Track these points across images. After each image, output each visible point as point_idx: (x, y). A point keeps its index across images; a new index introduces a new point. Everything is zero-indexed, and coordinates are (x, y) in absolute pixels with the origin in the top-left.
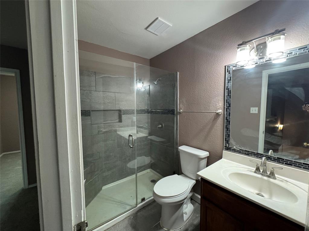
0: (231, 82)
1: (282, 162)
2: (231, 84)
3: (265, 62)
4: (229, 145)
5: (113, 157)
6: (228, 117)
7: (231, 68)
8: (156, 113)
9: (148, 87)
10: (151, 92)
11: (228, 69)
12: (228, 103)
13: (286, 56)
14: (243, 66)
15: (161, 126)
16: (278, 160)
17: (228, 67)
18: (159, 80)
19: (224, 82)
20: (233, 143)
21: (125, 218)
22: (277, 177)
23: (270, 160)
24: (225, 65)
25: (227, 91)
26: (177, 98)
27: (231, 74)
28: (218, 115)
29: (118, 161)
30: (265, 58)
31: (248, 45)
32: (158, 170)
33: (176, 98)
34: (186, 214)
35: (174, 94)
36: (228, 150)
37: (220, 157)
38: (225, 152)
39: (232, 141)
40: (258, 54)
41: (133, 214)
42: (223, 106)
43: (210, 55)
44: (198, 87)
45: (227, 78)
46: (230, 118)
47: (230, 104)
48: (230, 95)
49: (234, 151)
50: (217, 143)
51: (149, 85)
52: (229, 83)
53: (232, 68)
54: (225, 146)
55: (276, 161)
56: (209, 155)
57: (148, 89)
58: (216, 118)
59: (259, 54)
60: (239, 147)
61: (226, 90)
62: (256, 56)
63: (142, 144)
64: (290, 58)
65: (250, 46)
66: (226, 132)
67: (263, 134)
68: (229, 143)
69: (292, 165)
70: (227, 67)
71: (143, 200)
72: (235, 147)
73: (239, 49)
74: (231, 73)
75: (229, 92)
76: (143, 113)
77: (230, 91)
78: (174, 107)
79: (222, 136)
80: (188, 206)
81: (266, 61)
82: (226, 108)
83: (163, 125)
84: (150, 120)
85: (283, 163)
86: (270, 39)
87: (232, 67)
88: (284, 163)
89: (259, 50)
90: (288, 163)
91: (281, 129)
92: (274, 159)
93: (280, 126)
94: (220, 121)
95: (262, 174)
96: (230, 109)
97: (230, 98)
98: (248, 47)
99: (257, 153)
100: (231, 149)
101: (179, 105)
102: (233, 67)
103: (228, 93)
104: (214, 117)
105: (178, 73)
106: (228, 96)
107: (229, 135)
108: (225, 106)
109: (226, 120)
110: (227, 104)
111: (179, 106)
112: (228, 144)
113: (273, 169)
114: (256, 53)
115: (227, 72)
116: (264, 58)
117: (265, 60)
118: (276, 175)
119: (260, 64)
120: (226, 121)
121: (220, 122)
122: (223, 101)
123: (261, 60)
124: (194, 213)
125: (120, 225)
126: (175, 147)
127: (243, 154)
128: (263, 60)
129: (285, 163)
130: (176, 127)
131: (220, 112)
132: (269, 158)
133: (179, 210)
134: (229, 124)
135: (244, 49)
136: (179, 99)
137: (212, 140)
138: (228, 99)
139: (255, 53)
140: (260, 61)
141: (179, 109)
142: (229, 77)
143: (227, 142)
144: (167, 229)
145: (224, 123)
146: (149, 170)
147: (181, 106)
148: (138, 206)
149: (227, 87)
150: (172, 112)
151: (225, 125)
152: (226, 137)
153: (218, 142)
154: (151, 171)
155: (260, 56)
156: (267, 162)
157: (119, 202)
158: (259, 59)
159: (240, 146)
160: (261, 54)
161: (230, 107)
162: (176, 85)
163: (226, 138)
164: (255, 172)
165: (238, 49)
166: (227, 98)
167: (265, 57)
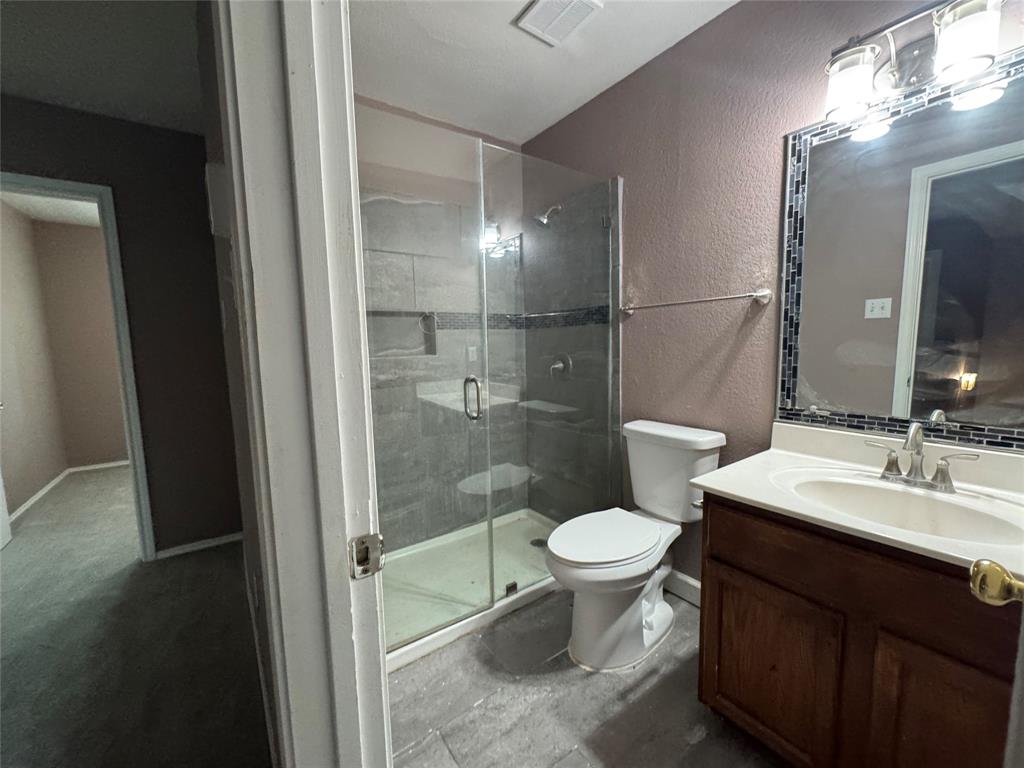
0: (804, 190)
1: (977, 439)
2: (803, 197)
3: (927, 106)
4: (794, 404)
5: (412, 464)
6: (792, 308)
7: (806, 140)
8: (544, 323)
9: (518, 242)
10: (526, 260)
11: (794, 145)
12: (794, 264)
13: (1004, 75)
14: (848, 130)
15: (561, 365)
16: (964, 434)
17: (794, 139)
18: (555, 212)
19: (779, 194)
20: (808, 396)
21: (458, 639)
22: (959, 489)
23: (935, 436)
24: (783, 134)
25: (790, 222)
26: (616, 267)
27: (805, 161)
28: (757, 304)
29: (427, 477)
30: (928, 91)
31: (868, 48)
32: (552, 511)
33: (614, 267)
34: (651, 628)
35: (605, 257)
36: (792, 419)
37: (765, 445)
38: (781, 429)
39: (803, 388)
40: (901, 79)
41: (482, 628)
42: (776, 274)
43: (733, 103)
44: (688, 219)
45: (792, 176)
46: (798, 314)
47: (800, 265)
48: (801, 235)
49: (813, 419)
50: (754, 402)
51: (521, 235)
52: (797, 192)
53: (809, 142)
54: (780, 409)
55: (954, 439)
56: (725, 443)
57: (518, 249)
58: (753, 318)
59: (906, 80)
60: (828, 407)
61: (787, 220)
62: (896, 86)
63: (502, 426)
64: (1017, 79)
65: (877, 51)
66: (784, 362)
67: (909, 386)
68: (794, 396)
69: (1011, 445)
70: (791, 137)
71: (512, 588)
72: (814, 408)
73: (837, 66)
74: (805, 157)
75: (799, 223)
76: (502, 325)
77: (802, 219)
78: (608, 297)
79: (771, 374)
80: (657, 606)
81: (930, 101)
82: (787, 281)
83: (571, 363)
84: (524, 350)
85: (980, 442)
86: (948, 17)
87: (808, 137)
88: (985, 440)
89: (907, 66)
90: (999, 440)
91: (969, 389)
92: (949, 432)
93: (967, 379)
94: (765, 324)
95: (907, 482)
96: (799, 280)
97: (801, 244)
98: (867, 54)
99: (890, 419)
100: (800, 415)
101: (625, 287)
102: (812, 136)
103: (794, 227)
104: (742, 317)
105: (621, 181)
106: (795, 238)
107: (795, 369)
108: (784, 275)
109: (786, 319)
110: (788, 267)
111: (625, 292)
112: (789, 401)
113: (944, 462)
114: (897, 76)
115: (793, 155)
116: (925, 90)
117: (926, 99)
118: (955, 484)
119: (909, 114)
120: (785, 325)
121: (765, 328)
122: (776, 258)
123: (913, 99)
124: (675, 627)
125: (444, 655)
126: (610, 430)
127: (841, 428)
128: (920, 101)
129: (988, 443)
130: (613, 362)
131: (764, 297)
132: (932, 431)
133: (630, 610)
134: (797, 333)
135: (854, 63)
136: (624, 268)
137: (735, 393)
138: (794, 248)
139: (891, 76)
140: (910, 102)
141: (623, 302)
142: (798, 173)
143: (789, 391)
144: (591, 667)
145: (779, 333)
146: (522, 513)
147: (631, 290)
148: (497, 605)
149: (791, 207)
150: (600, 315)
151: (782, 336)
152: (784, 375)
153: (756, 399)
154: (529, 515)
155: (909, 84)
156: (924, 443)
157: (435, 597)
158: (906, 97)
159: (830, 404)
160: (914, 79)
161: (799, 274)
162: (613, 222)
163: (783, 382)
164: (883, 477)
165: (832, 64)
166: (790, 246)
167: (926, 87)
